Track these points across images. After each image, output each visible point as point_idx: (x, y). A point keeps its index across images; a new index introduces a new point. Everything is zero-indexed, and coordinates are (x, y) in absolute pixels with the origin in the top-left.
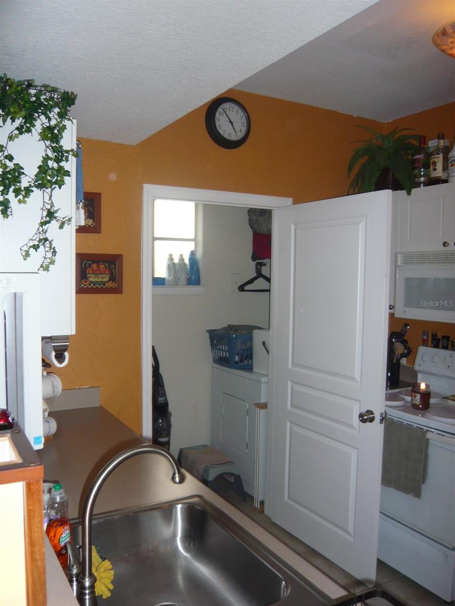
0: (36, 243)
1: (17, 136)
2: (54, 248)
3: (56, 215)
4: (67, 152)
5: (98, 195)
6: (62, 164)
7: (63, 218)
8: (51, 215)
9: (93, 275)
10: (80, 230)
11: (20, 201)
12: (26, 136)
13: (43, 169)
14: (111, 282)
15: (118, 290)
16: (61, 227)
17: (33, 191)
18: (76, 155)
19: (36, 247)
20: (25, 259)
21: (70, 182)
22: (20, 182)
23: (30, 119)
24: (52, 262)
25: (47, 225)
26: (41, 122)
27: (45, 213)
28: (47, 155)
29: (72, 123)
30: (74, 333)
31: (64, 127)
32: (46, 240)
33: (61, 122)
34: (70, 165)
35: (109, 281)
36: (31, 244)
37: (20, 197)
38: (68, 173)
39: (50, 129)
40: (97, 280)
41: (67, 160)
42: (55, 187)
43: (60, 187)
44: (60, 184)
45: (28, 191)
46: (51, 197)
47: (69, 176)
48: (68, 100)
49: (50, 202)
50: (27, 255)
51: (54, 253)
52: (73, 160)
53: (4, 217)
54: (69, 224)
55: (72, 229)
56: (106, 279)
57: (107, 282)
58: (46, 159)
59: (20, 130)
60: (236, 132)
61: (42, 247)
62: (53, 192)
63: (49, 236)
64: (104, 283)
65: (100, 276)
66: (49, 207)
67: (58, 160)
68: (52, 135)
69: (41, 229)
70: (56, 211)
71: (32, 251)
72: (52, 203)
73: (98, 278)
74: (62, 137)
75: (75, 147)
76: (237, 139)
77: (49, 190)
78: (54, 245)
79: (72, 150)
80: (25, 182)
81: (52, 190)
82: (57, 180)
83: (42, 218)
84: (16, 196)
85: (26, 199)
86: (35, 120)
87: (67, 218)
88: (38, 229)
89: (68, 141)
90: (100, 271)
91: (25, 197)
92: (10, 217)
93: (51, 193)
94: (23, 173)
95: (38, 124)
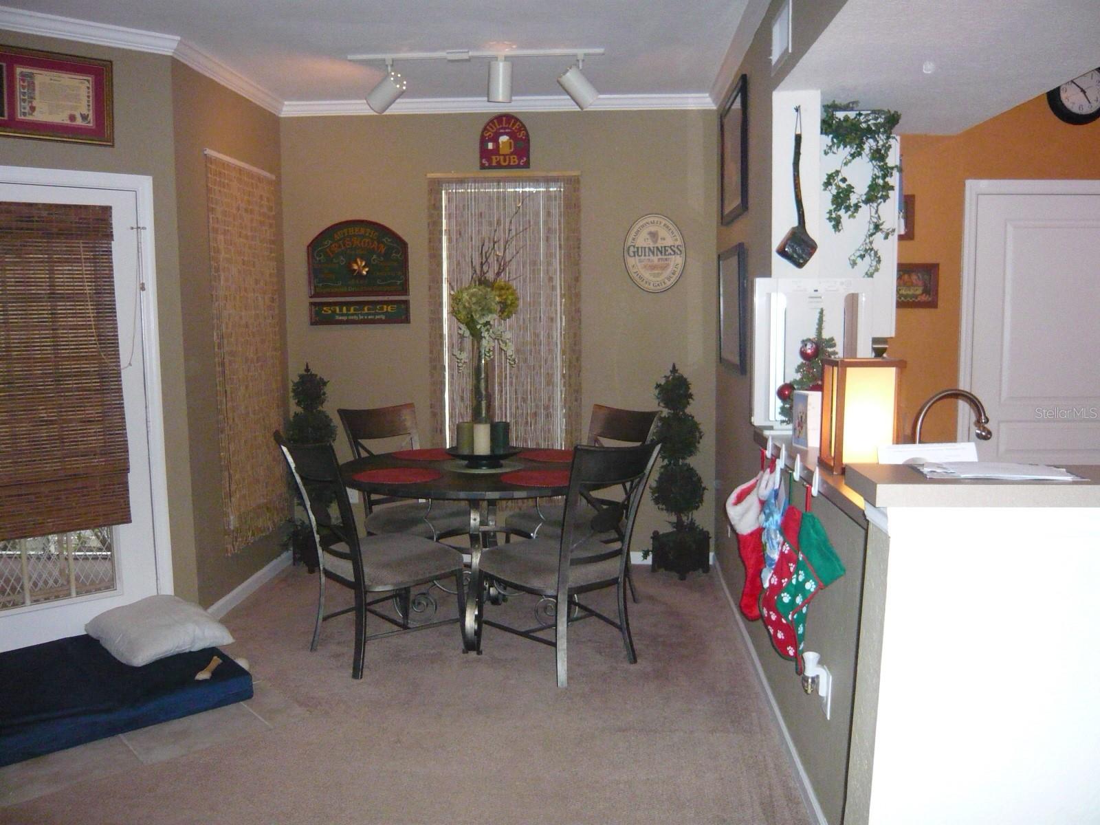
0: (863, 253)
1: (850, 161)
2: (879, 258)
3: (881, 227)
4: (892, 168)
5: (913, 196)
6: (888, 179)
7: (888, 230)
8: (877, 227)
9: (905, 288)
10: (901, 238)
11: (850, 217)
12: (858, 159)
13: (873, 187)
14: (924, 295)
15: (933, 304)
16: (886, 237)
17: (861, 207)
18: (900, 170)
19: (862, 257)
20: (853, 267)
21: (894, 196)
22: (849, 199)
23: (860, 146)
24: (877, 270)
25: (874, 236)
26: (870, 144)
27: (872, 226)
28: (875, 175)
29: (896, 140)
30: (893, 334)
31: (890, 146)
32: (872, 249)
33: (887, 143)
34: (894, 180)
35: (923, 293)
36: (858, 254)
37: (850, 213)
38: (892, 188)
39: (878, 151)
40: (908, 292)
41: (891, 176)
42: (881, 202)
43: (885, 201)
44: (885, 198)
45: (857, 207)
46: (877, 212)
47: (893, 190)
48: (892, 120)
49: (876, 216)
50: (854, 264)
51: (879, 261)
52: (896, 174)
53: (835, 231)
54: (892, 235)
55: (894, 239)
56: (919, 292)
57: (919, 295)
58: (875, 178)
59: (853, 156)
60: (1089, 102)
61: (867, 257)
62: (879, 207)
63: (875, 246)
64: (916, 296)
65: (912, 288)
66: (875, 220)
67: (884, 177)
68: (879, 156)
69: (868, 241)
70: (882, 224)
71: (859, 260)
72: (879, 216)
73: (910, 290)
74: (887, 156)
75: (898, 163)
76: (1091, 112)
77: (875, 205)
78: (879, 254)
79: (896, 166)
80: (853, 199)
81: (879, 204)
82: (882, 195)
83: (869, 231)
84: (846, 212)
85: (855, 214)
86: (864, 143)
87: (891, 230)
88: (865, 240)
89: (893, 159)
90: (912, 282)
91: (853, 213)
92: (842, 231)
93: (877, 207)
94: (853, 192)
95: (866, 147)
